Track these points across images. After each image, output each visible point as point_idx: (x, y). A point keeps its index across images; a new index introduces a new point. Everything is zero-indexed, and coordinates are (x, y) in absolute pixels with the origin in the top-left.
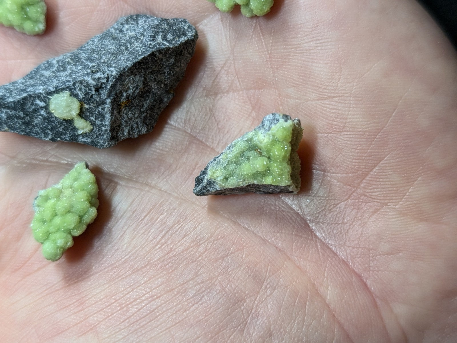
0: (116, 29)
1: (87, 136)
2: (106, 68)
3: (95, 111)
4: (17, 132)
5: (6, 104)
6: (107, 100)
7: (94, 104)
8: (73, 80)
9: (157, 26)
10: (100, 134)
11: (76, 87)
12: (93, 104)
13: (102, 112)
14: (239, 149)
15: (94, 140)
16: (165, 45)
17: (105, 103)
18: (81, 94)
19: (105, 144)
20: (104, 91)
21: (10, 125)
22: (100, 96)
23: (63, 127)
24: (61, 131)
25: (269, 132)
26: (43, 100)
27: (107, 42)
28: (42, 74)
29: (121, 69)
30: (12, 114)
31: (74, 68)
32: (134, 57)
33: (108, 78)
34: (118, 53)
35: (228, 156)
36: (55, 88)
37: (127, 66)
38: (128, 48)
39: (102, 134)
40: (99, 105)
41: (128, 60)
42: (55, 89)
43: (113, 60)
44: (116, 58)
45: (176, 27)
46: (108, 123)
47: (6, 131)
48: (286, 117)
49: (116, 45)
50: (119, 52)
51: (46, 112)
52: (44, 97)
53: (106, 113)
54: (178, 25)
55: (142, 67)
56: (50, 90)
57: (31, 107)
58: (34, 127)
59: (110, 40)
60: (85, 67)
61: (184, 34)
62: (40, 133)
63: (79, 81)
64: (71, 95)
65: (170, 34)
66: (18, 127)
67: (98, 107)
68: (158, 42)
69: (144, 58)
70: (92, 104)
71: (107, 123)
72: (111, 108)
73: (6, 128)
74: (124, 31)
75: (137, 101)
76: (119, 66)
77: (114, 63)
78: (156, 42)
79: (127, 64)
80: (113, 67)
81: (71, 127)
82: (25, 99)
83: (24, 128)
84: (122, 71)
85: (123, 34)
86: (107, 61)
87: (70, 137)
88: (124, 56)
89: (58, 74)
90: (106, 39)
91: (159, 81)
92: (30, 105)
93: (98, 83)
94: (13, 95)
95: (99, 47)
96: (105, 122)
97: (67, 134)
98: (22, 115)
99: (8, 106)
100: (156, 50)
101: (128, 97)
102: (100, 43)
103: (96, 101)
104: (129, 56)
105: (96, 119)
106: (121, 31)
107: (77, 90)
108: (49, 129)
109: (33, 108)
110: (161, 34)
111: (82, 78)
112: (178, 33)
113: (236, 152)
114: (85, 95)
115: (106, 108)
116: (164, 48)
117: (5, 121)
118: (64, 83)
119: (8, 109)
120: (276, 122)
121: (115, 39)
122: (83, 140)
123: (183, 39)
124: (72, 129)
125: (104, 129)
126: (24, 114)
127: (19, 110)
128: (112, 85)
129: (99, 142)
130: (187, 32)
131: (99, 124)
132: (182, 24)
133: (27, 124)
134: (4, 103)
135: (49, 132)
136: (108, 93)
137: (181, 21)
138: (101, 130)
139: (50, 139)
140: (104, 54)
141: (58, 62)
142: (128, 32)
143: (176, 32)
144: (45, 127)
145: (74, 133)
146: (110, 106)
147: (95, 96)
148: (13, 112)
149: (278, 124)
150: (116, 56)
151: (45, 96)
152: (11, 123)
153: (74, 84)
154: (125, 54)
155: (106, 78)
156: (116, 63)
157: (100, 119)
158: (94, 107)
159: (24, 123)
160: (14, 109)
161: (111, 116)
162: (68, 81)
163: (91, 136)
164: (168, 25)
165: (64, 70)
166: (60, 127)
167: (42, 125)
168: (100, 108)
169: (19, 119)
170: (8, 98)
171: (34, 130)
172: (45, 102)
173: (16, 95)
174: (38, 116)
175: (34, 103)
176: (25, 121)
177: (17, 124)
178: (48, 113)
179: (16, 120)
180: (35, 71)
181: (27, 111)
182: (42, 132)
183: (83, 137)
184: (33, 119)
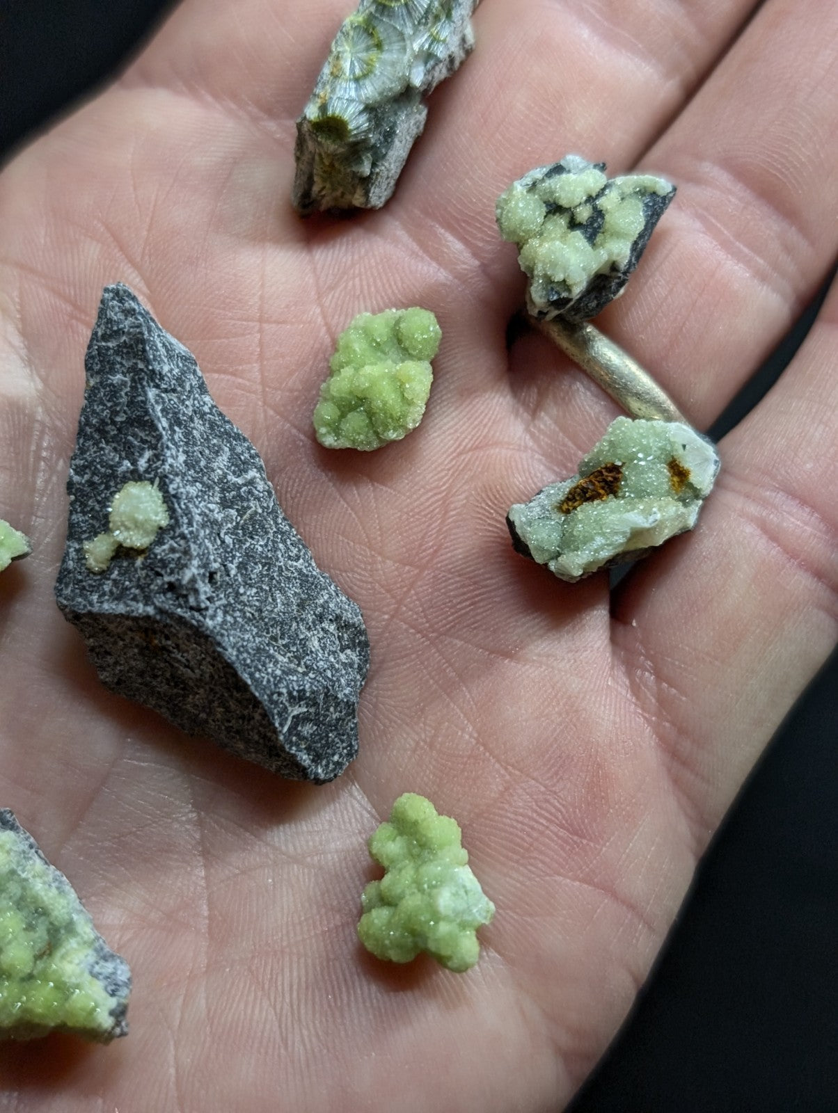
0: (325, 606)
1: (79, 560)
2: (224, 602)
3: (130, 581)
4: (86, 406)
5: (141, 384)
6: (152, 607)
7: (145, 579)
8: (191, 533)
9: (330, 696)
10: (84, 588)
11: (179, 539)
12: (144, 575)
13: (128, 595)
14: (52, 904)
15: (71, 575)
16: (282, 725)
17: (146, 602)
18: (164, 551)
19: (65, 599)
20: (171, 602)
21: (98, 389)
22: (159, 593)
23: (97, 507)
24: (90, 503)
25: (87, 976)
26: (150, 466)
27: (293, 590)
28: (223, 450)
29: (219, 638)
31: (229, 525)
32: (249, 661)
33: (199, 610)
34: (263, 621)
35: (38, 880)
36: (177, 493)
37: (226, 650)
38: (276, 640)
39: (85, 592)
40: (142, 590)
41: (242, 649)
42: (173, 492)
43: (245, 613)
44: (250, 620)
45: (336, 737)
46: (107, 608)
47: (88, 381)
48: (119, 1013)
49: (284, 613)
50: (266, 624)
51: (127, 472)
52: (157, 468)
53: (127, 605)
54: (340, 740)
55: (228, 678)
56: (172, 481)
57: (136, 439)
58: (96, 443)
59: (299, 594)
60: (227, 555)
61: (317, 759)
62: (85, 456)
63: (189, 546)
64: (161, 528)
65: (315, 728)
66: (95, 407)
67: (138, 587)
68: (290, 709)
69: (246, 684)
70: (144, 573)
71: (106, 606)
72: (138, 615)
73: (92, 383)
74: (321, 623)
75: (162, 665)
76: (227, 630)
77: (235, 618)
78: (287, 704)
79: (230, 650)
80: (225, 616)
81: (97, 525)
82: (152, 426)
83: (94, 422)
84: (215, 639)
85: (313, 622)
86: (242, 602)
87: (78, 523)
88: (254, 637)
89: (217, 489)
90: (301, 584)
91: (210, 708)
92: (141, 437)
93: (187, 589)
94: (163, 395)
95: (280, 575)
96: (108, 600)
97: (84, 515)
98: (118, 419)
99: (138, 389)
100: (266, 708)
101: (164, 648)
102: (292, 573)
103: (149, 582)
104: (250, 651)
105: (114, 581)
106: (321, 618)
107: (172, 542)
108: (91, 478)
109: (136, 442)
110: (312, 710)
111: (195, 554)
112: (319, 745)
113: (45, 898)
114: (162, 560)
115: (137, 604)
116: (274, 724)
117: (107, 381)
118: (187, 513)
119: (131, 387)
120: (110, 988)
121: (301, 606)
122: (72, 549)
123: (305, 759)
124: (93, 526)
125: (95, 597)
126: (122, 422)
127: (129, 412)
128: (184, 618)
129: (67, 586)
130: (324, 762)
131: (105, 587)
132: (344, 748)
133: (101, 428)
134: (143, 379)
135: (86, 477)
136: (168, 610)
137: (351, 745)
138: (92, 592)
139: (71, 478)
140: (261, 588)
141: (251, 482)
142: (318, 633)
143: (321, 739)
144: (96, 468)
145: (85, 532)
146: (140, 614)
147: (159, 582)
148: (124, 400)
149: (104, 994)
150: (255, 618)
151: (159, 471)
152: (102, 394)
153: (183, 536)
154: (258, 640)
155: (198, 606)
156: (236, 621)
157: (115, 590)
158: (139, 579)
159: (103, 422)
160: (131, 403)
161: (122, 615)
162: (190, 524)
163: (80, 569)
164: (338, 720)
165: (225, 504)
166: (99, 502)
167: (101, 462)
168: (137, 592)
169: (112, 412)
170: (157, 386)
171: (91, 443)
172: (147, 471)
173: (164, 403)
174: (120, 455)
175: (146, 446)
176: (107, 424)
177: (101, 407)
178: (124, 477)
179: (109, 404)
180: (232, 429)
181: (127, 429)
182: (87, 461)
183: (78, 551)
184: (113, 442)
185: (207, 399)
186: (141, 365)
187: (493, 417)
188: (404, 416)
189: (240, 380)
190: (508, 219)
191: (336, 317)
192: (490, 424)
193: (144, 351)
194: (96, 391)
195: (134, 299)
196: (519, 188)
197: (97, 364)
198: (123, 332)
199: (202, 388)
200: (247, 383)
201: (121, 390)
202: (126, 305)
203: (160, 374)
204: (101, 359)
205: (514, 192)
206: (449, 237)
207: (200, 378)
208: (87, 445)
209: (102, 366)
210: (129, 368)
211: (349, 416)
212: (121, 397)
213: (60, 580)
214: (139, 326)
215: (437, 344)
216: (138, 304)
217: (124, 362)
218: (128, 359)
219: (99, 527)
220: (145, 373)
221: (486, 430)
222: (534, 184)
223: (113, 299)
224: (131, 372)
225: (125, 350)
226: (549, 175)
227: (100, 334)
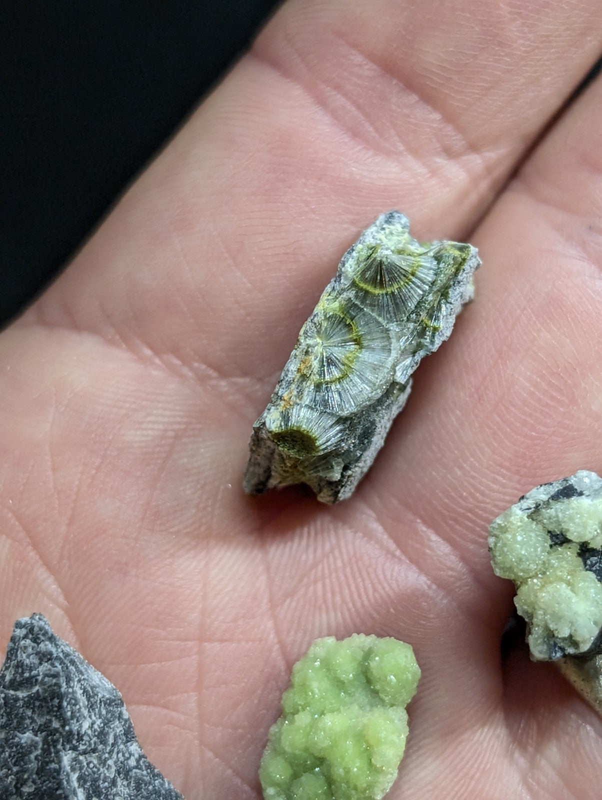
5: (55, 747)
94: (81, 758)
99: (51, 753)
117: (13, 738)
119: (42, 749)
126: (29, 794)
127: (39, 782)
134: (57, 741)
148: (33, 766)
152: (7, 754)
160: (40, 771)
170: (74, 749)
173: (81, 769)
179: (15, 769)
180: (162, 785)
185: (134, 748)
186: (56, 724)
187: (482, 766)
188: (370, 786)
189: (174, 714)
190: (503, 554)
191: (292, 632)
192: (478, 775)
193: (60, 707)
195: (52, 639)
196: (518, 514)
198: (37, 680)
199: (129, 735)
200: (183, 718)
201: (31, 752)
202: (42, 645)
203: (78, 734)
205: (512, 519)
206: (434, 537)
207: (126, 721)
210: (41, 725)
211: (303, 779)
212: (31, 762)
214: (56, 676)
215: (415, 685)
216: (56, 645)
218: (41, 715)
220: (61, 733)
221: (473, 784)
222: (537, 506)
223: (25, 637)
225: (37, 704)
226: (556, 497)
227: (8, 678)
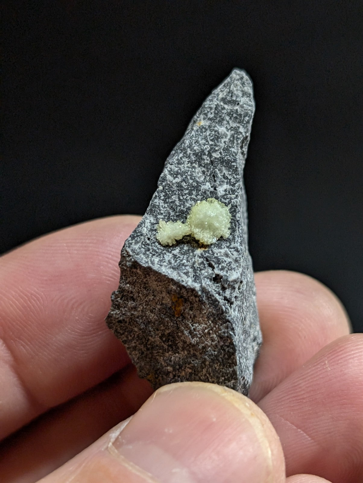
1: (151, 230)
3: (188, 261)
4: (193, 135)
6: (199, 285)
7: (200, 264)
8: (241, 250)
10: (149, 250)
11: (233, 250)
12: (200, 262)
13: (183, 270)
15: (142, 237)
17: (195, 279)
18: (220, 252)
19: (132, 250)
20: (214, 288)
21: (206, 130)
22: (208, 278)
23: (177, 203)
24: (173, 197)
26: (226, 194)
29: (234, 325)
30: (221, 140)
33: (229, 301)
37: (235, 336)
39: (149, 253)
40: (195, 270)
41: (239, 339)
42: (238, 219)
46: (164, 270)
51: (208, 191)
52: (231, 198)
53: (180, 276)
55: (221, 354)
57: (221, 173)
58: (192, 162)
62: (180, 166)
63: (240, 258)
64: (222, 237)
66: (200, 140)
67: (193, 267)
69: (236, 363)
70: (201, 260)
72: (186, 285)
73: (202, 123)
75: (170, 324)
76: (238, 323)
80: (238, 313)
81: (172, 214)
84: (232, 325)
87: (158, 206)
92: (224, 173)
93: (228, 285)
96: (166, 266)
98: (214, 155)
101: (183, 314)
103: (202, 268)
105: (175, 255)
107: (226, 249)
108: (181, 182)
109: (220, 175)
114: (217, 258)
115: (188, 278)
122: (148, 221)
124: (169, 214)
125: (156, 260)
128: (219, 302)
129: (137, 242)
131: (165, 256)
133: (200, 154)
136: (209, 292)
138: (154, 255)
144: (186, 177)
145: (162, 214)
146: (188, 285)
147: (210, 270)
151: (232, 201)
153: (237, 250)
155: (229, 298)
157: (173, 261)
158: (194, 263)
159: (203, 151)
161: (173, 280)
163: (151, 236)
166: (180, 200)
167: (191, 175)
168: (191, 270)
169: (211, 148)
171: (187, 160)
172: (223, 196)
174: (205, 177)
175: (226, 181)
176: (205, 154)
177: (204, 141)
178: (205, 193)
181: (218, 164)
182: (181, 170)
183: (153, 224)
184: (204, 167)
194: (204, 130)
197: (211, 113)
204: (216, 112)
208: (183, 159)
209: (215, 117)
213: (133, 237)
217: (230, 122)
219: (173, 216)
224: (232, 130)
